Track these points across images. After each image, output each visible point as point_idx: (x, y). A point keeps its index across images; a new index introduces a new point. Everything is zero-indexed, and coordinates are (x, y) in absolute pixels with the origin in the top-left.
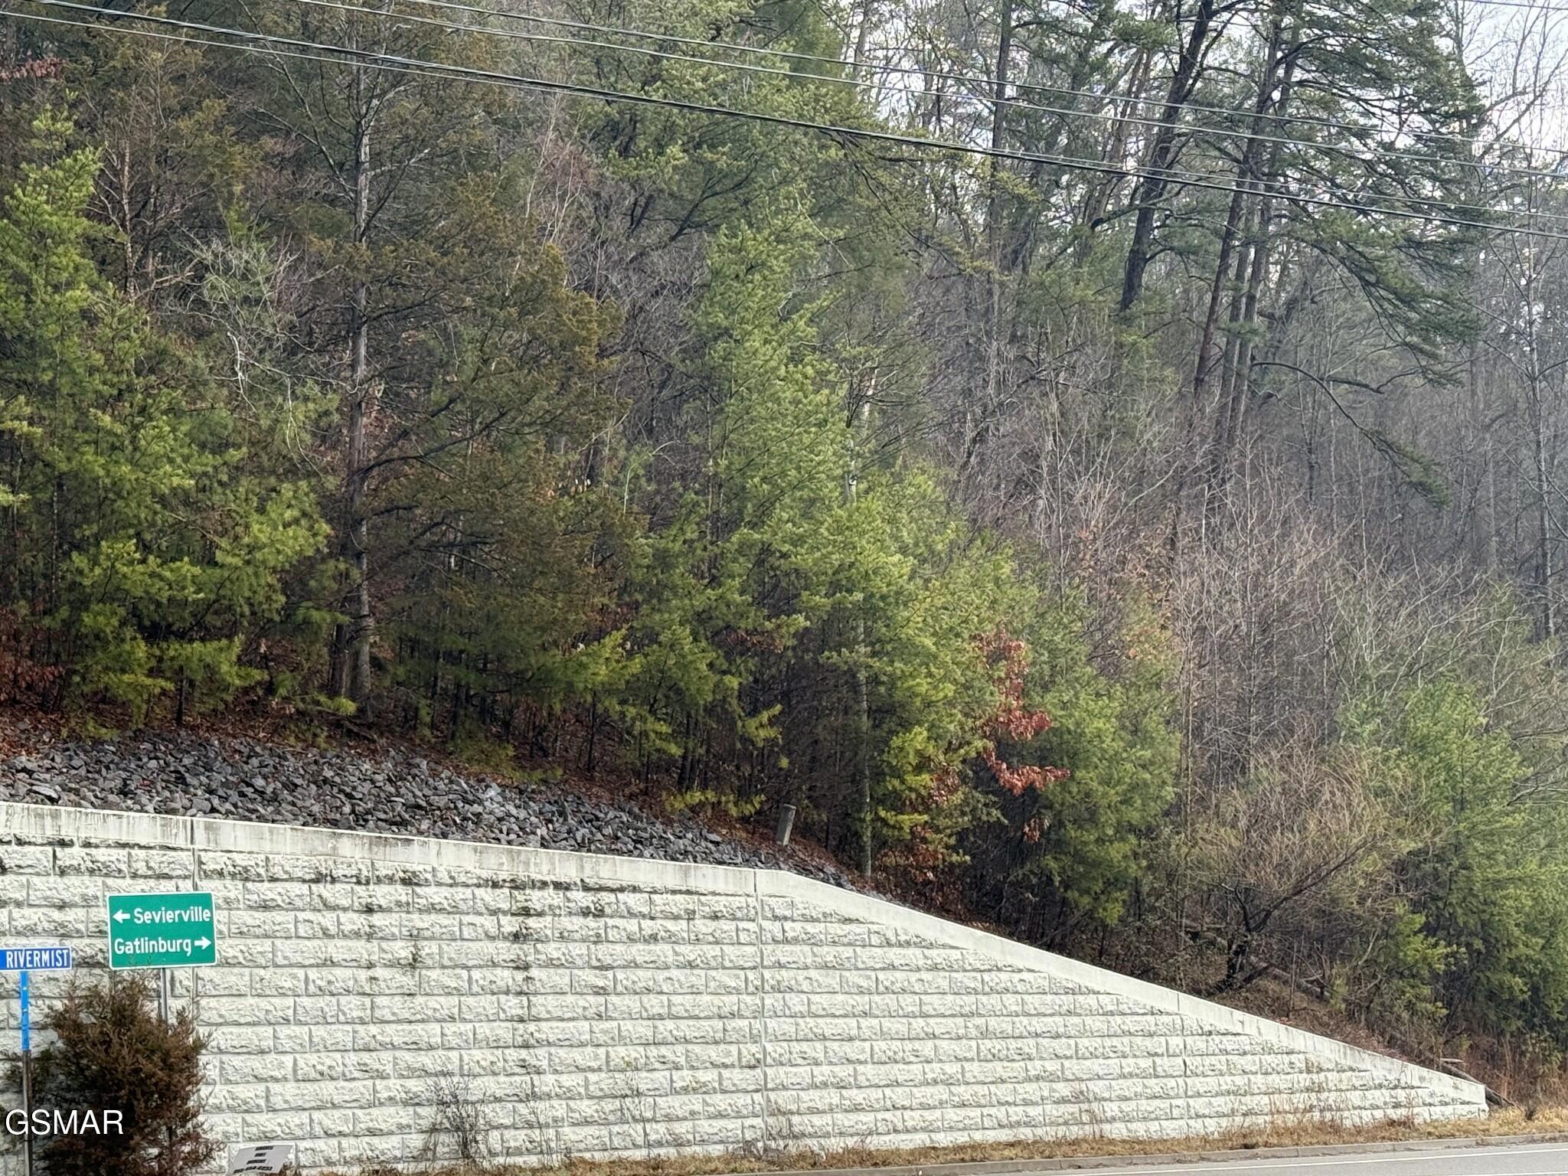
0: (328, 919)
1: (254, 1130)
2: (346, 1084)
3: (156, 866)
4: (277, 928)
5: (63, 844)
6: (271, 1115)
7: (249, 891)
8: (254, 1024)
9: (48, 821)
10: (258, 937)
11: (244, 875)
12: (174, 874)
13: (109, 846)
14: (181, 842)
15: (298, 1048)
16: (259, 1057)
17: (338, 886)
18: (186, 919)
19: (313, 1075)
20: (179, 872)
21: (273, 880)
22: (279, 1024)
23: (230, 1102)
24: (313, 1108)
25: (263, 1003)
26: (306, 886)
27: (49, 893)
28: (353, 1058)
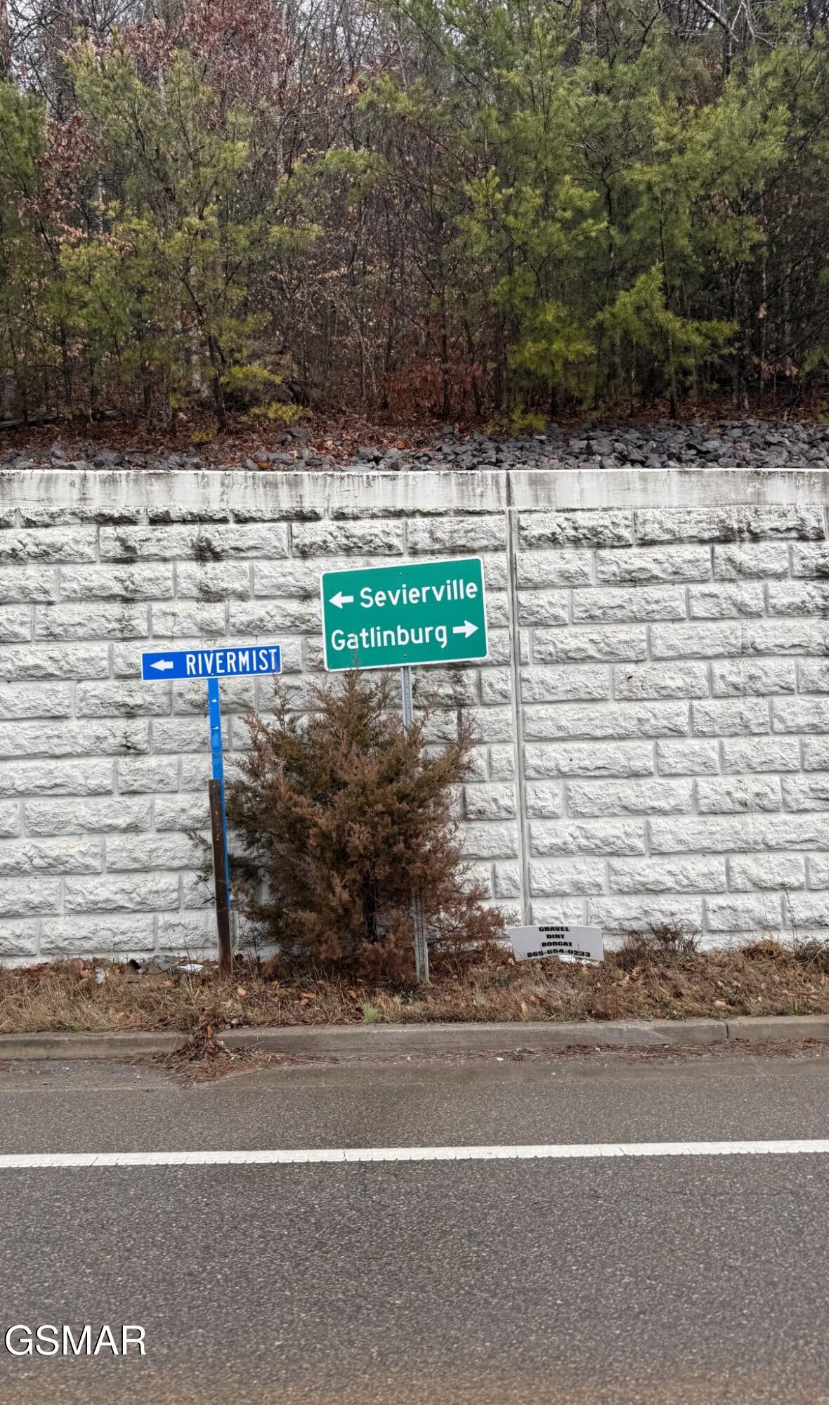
0: (748, 592)
1: (627, 879)
2: (789, 818)
3: (445, 537)
4: (655, 607)
5: (303, 517)
6: (656, 860)
7: (602, 561)
8: (622, 738)
9: (284, 491)
10: (623, 621)
11: (595, 540)
12: (476, 545)
13: (373, 516)
14: (490, 504)
15: (697, 769)
16: (633, 782)
17: (763, 545)
18: (439, 597)
19: (727, 804)
20: (485, 543)
21: (646, 543)
22: (665, 736)
23: (584, 842)
24: (733, 851)
25: (634, 709)
26: (707, 548)
27: (282, 580)
28: (802, 782)
